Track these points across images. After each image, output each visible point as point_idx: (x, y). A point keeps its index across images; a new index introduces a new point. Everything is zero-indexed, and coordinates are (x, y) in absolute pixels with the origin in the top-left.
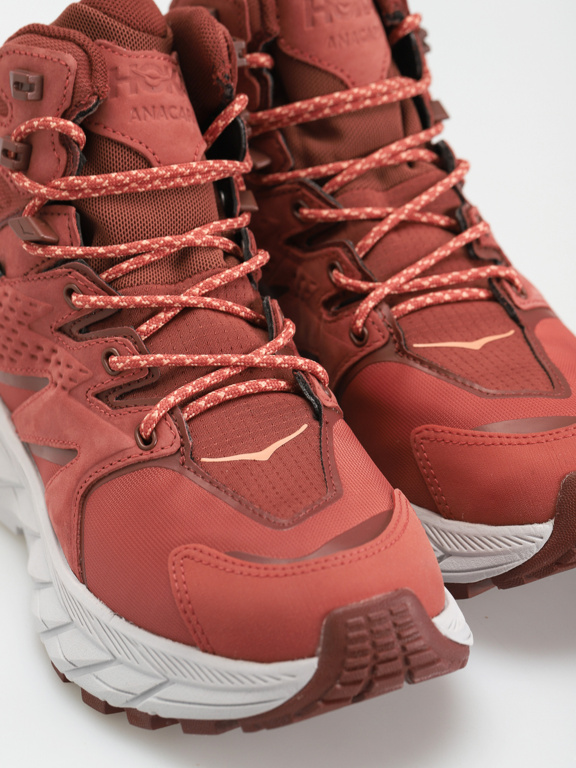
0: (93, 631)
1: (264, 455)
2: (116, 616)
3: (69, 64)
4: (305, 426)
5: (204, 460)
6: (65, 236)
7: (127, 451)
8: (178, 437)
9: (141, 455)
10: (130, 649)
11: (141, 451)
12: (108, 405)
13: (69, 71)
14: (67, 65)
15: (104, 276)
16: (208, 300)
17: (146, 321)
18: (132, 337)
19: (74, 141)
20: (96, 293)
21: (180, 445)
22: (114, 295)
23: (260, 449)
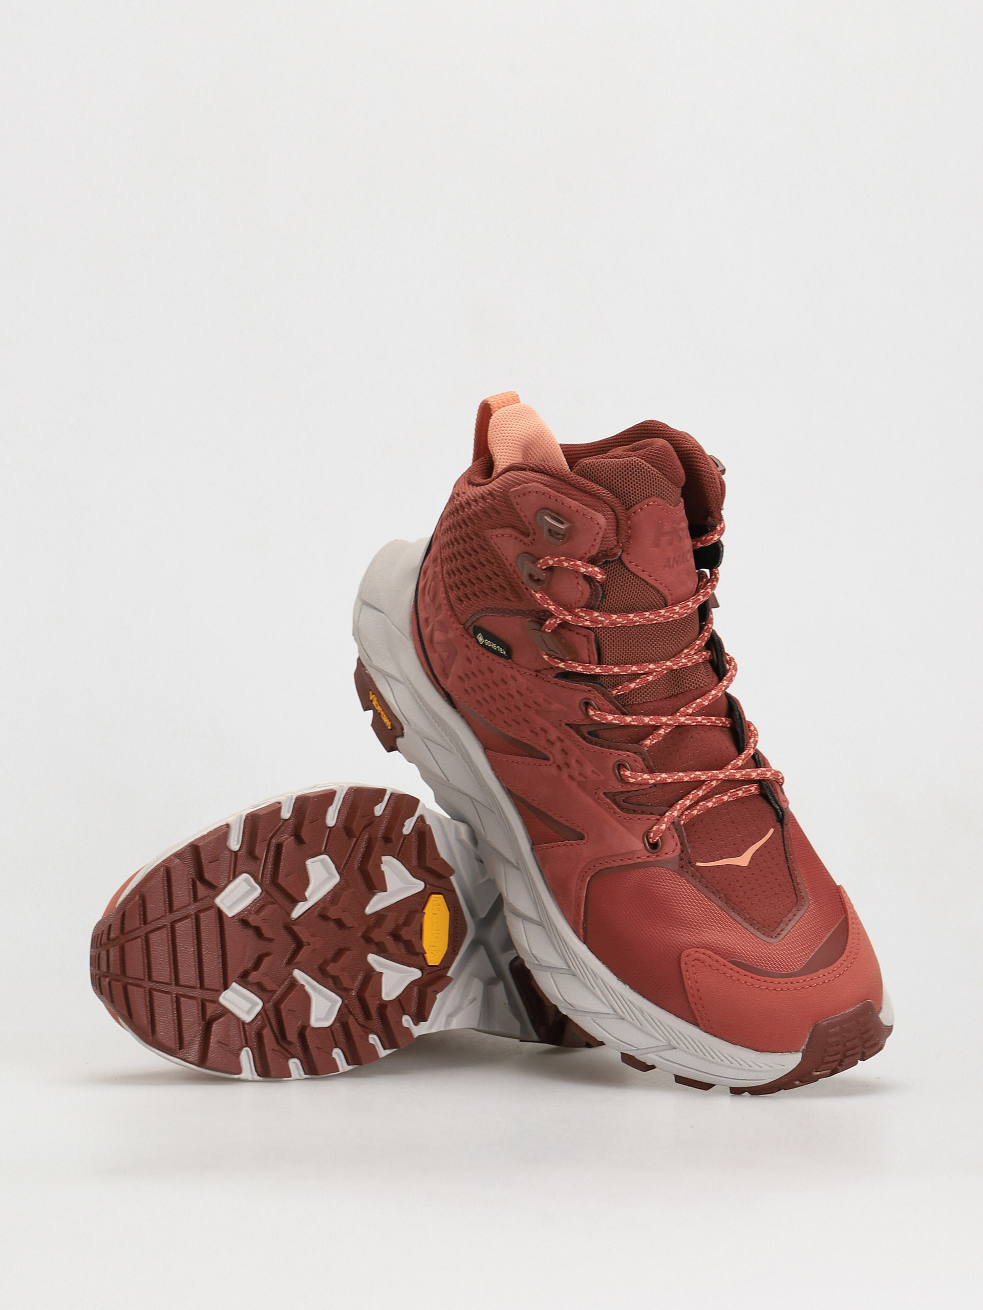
0: (596, 987)
1: (743, 860)
2: (619, 981)
3: (600, 523)
4: (772, 830)
5: (698, 864)
6: (584, 654)
7: (637, 852)
8: (679, 844)
9: (648, 857)
10: (635, 1013)
11: (648, 854)
12: (616, 805)
13: (600, 528)
14: (598, 524)
15: (614, 692)
16: (699, 719)
17: (649, 737)
18: (641, 754)
19: (597, 581)
20: (611, 712)
21: (680, 852)
22: (626, 715)
23: (739, 854)
